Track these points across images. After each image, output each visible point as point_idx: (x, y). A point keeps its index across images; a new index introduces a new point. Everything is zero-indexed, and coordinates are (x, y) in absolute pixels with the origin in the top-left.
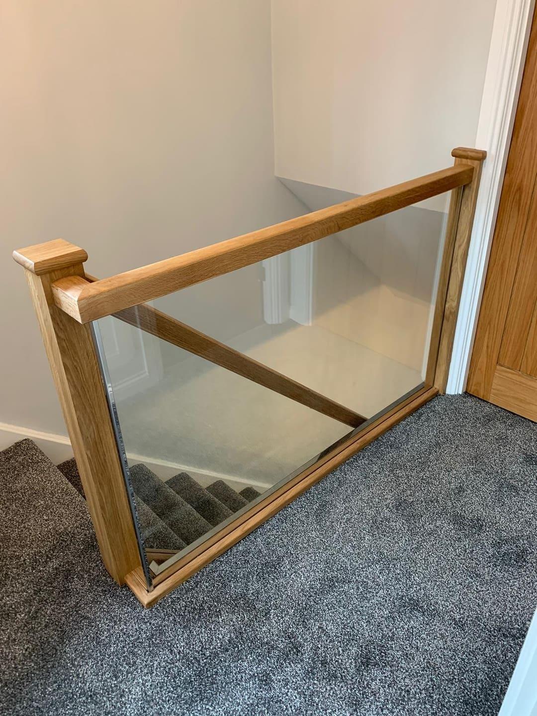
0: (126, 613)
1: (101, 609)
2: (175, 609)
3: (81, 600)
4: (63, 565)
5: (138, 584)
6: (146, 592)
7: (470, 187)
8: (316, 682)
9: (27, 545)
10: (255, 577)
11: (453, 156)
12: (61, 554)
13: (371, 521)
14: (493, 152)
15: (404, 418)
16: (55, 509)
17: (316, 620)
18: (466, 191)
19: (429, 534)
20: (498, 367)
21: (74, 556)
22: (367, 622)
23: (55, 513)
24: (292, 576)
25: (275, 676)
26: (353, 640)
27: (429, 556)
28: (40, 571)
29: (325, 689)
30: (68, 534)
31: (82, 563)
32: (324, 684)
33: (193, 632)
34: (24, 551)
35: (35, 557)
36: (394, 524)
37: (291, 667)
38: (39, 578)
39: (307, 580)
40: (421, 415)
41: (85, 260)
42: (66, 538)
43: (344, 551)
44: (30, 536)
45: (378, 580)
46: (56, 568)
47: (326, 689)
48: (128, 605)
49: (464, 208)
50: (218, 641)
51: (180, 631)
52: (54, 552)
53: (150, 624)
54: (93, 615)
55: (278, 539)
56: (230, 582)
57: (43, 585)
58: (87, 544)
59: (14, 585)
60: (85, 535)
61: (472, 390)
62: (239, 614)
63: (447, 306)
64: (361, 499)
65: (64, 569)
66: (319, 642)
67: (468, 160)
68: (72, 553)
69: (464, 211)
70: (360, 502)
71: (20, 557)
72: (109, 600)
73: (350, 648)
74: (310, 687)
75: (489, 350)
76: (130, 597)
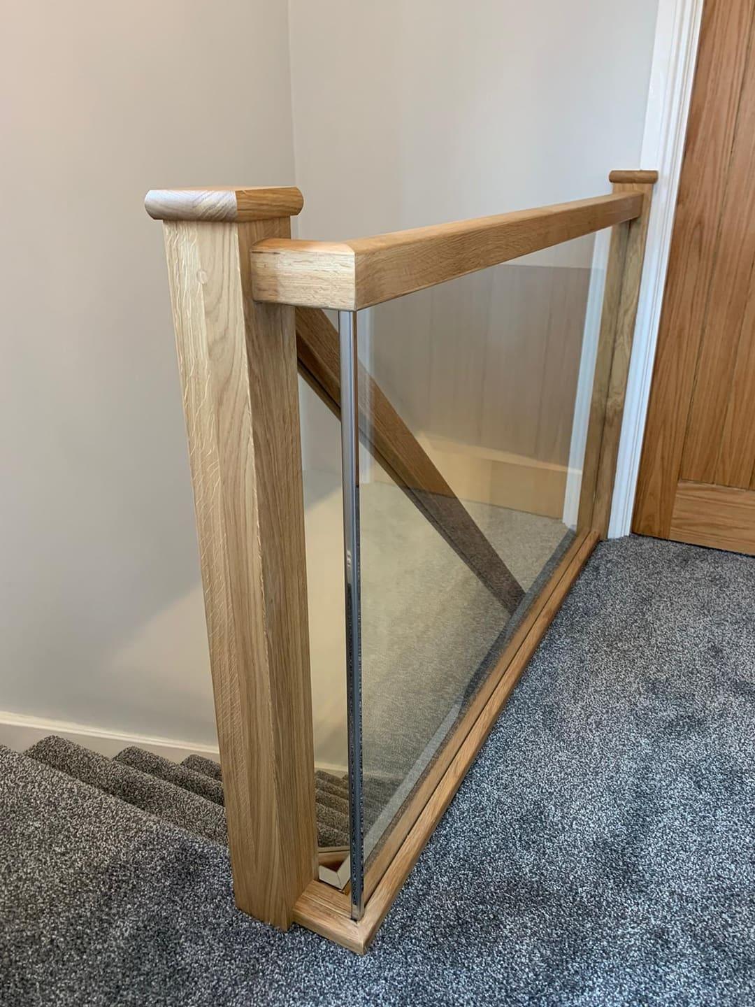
0: (327, 975)
1: (271, 984)
2: (415, 938)
3: (219, 980)
4: (145, 927)
5: (329, 914)
6: (352, 922)
7: (640, 224)
8: (727, 981)
9: (42, 911)
10: (518, 844)
11: (611, 181)
12: (129, 906)
13: (632, 717)
14: (667, 172)
15: (578, 576)
16: (72, 830)
17: (658, 884)
18: (634, 230)
19: (721, 716)
20: (680, 485)
21: (158, 904)
22: (732, 863)
23: (75, 836)
24: (574, 826)
25: (658, 996)
26: (732, 895)
27: (743, 744)
28: (100, 952)
29: (747, 988)
30: (124, 867)
31: (184, 911)
32: (741, 980)
33: (473, 969)
34: (42, 925)
35: (75, 929)
36: (665, 714)
37: (673, 971)
38: (103, 966)
39: (599, 826)
40: (597, 569)
41: (297, 211)
42: (125, 875)
43: (625, 769)
44: (40, 892)
45: (701, 796)
46: (133, 937)
47: (750, 987)
48: (323, 959)
49: (631, 254)
50: (527, 970)
51: (449, 974)
52: (110, 909)
53: (385, 979)
54: (262, 1001)
55: (515, 777)
56: (482, 863)
57: (120, 976)
58: (176, 874)
59: (53, 997)
60: (163, 859)
61: (641, 528)
62: (532, 912)
63: (609, 403)
64: (596, 691)
65: (151, 933)
66: (685, 915)
67: (634, 184)
68: (150, 898)
69: (631, 258)
70: (597, 696)
71: (40, 938)
72: (280, 962)
73: (738, 909)
74: (724, 993)
75: (666, 464)
76: (318, 944)
